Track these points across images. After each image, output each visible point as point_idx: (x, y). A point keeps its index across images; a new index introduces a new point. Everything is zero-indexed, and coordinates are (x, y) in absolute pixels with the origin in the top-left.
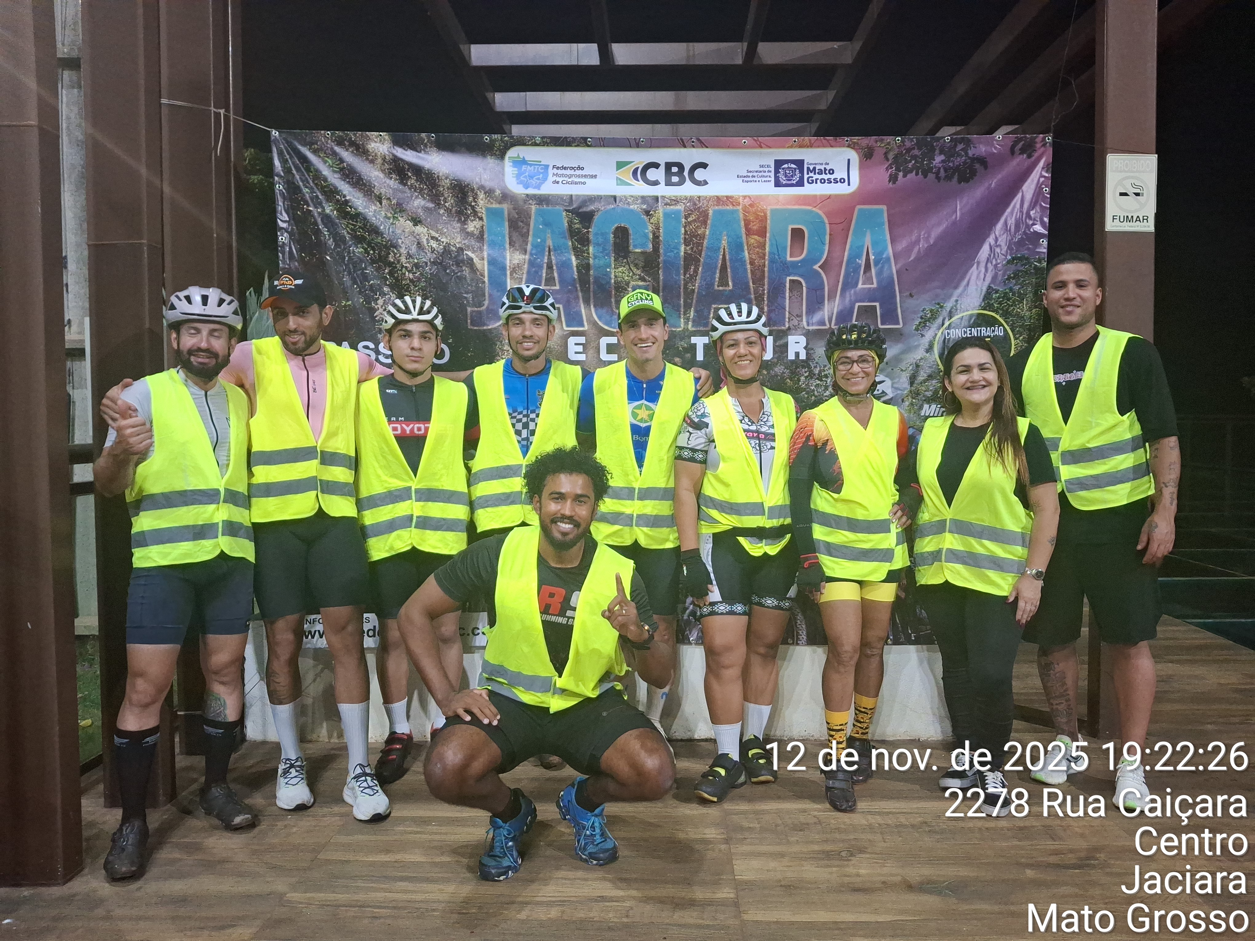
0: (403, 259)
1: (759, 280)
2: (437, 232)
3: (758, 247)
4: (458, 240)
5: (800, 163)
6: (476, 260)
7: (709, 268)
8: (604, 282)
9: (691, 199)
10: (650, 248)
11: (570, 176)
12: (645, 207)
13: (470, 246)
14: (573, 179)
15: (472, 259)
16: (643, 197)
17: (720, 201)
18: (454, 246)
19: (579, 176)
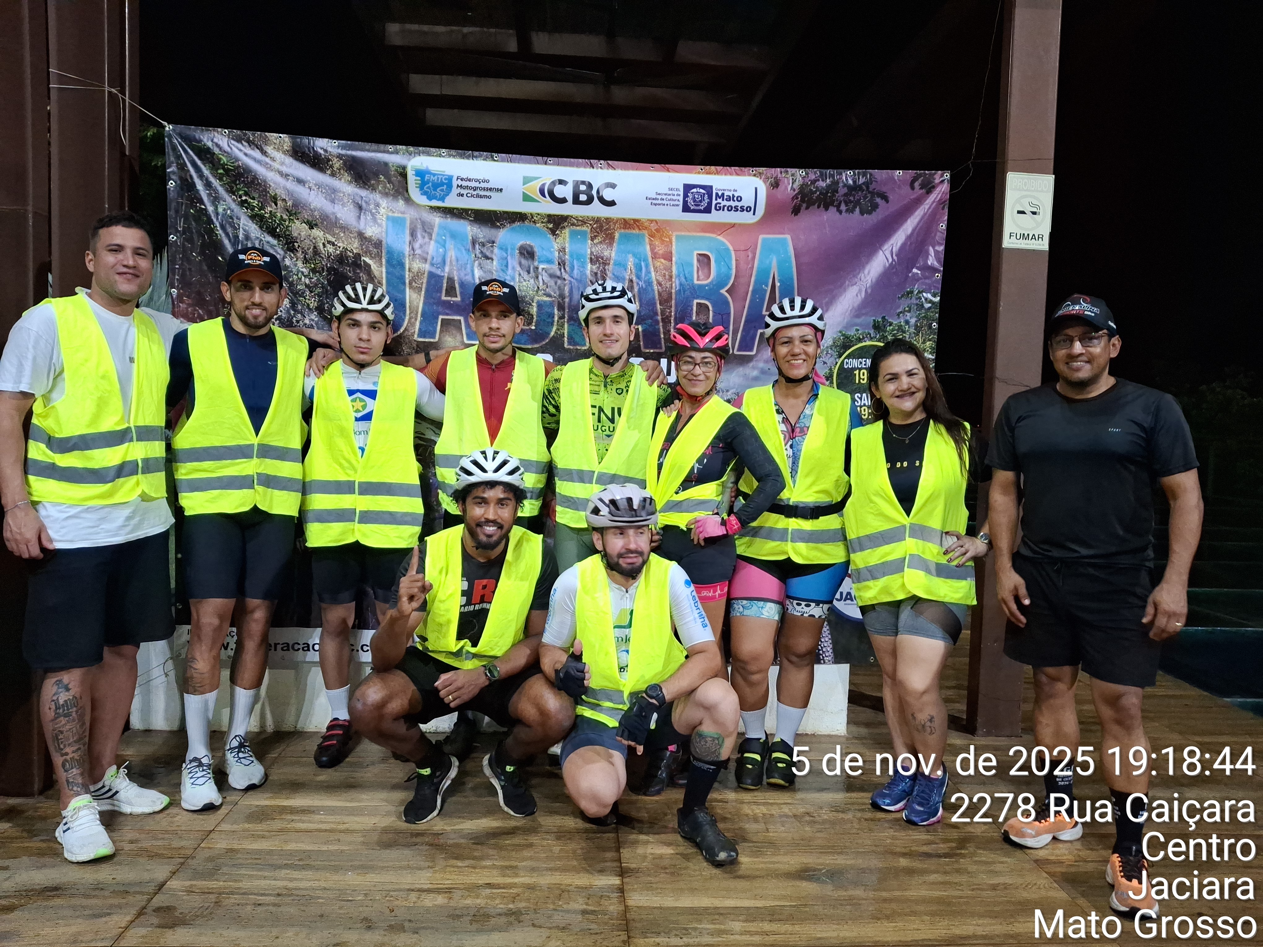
1: (666, 302)
2: (334, 236)
3: (665, 269)
4: (355, 246)
5: (709, 189)
6: (373, 266)
11: (475, 189)
12: (551, 226)
13: (367, 253)
14: (478, 192)
15: (369, 266)
16: (549, 216)
17: (627, 224)
18: (351, 251)
19: (484, 189)
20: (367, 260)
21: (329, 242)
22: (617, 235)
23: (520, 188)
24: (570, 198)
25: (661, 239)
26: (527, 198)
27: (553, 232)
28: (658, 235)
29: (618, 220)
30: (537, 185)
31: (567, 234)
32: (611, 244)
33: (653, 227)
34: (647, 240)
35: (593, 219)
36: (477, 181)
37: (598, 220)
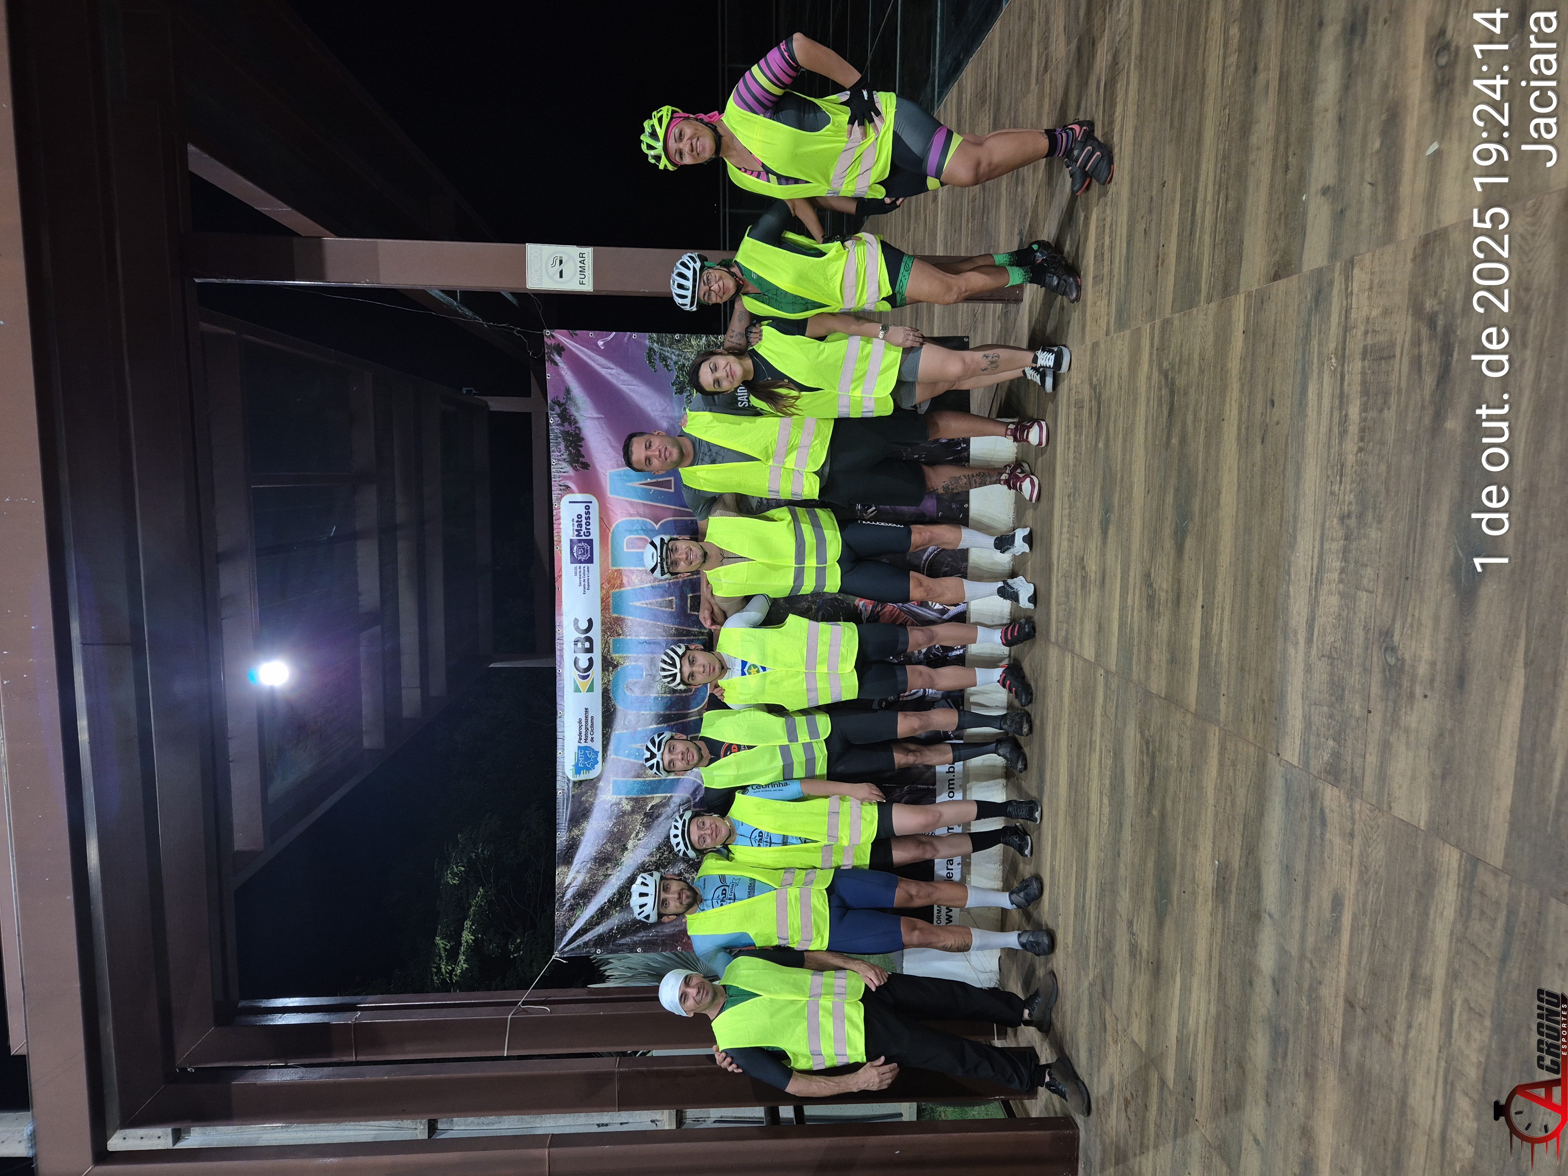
0: (654, 859)
2: (632, 833)
4: (639, 817)
5: (573, 541)
6: (654, 803)
8: (669, 703)
11: (587, 729)
12: (611, 668)
14: (589, 727)
15: (652, 807)
16: (603, 670)
17: (605, 608)
18: (643, 819)
19: (587, 722)
20: (648, 808)
21: (637, 836)
22: (615, 615)
23: (584, 695)
24: (589, 655)
25: (615, 579)
26: (591, 689)
27: (615, 666)
28: (613, 582)
29: (603, 615)
30: (579, 681)
31: (617, 655)
32: (622, 620)
33: (606, 586)
34: (617, 590)
35: (603, 636)
36: (580, 728)
37: (604, 632)
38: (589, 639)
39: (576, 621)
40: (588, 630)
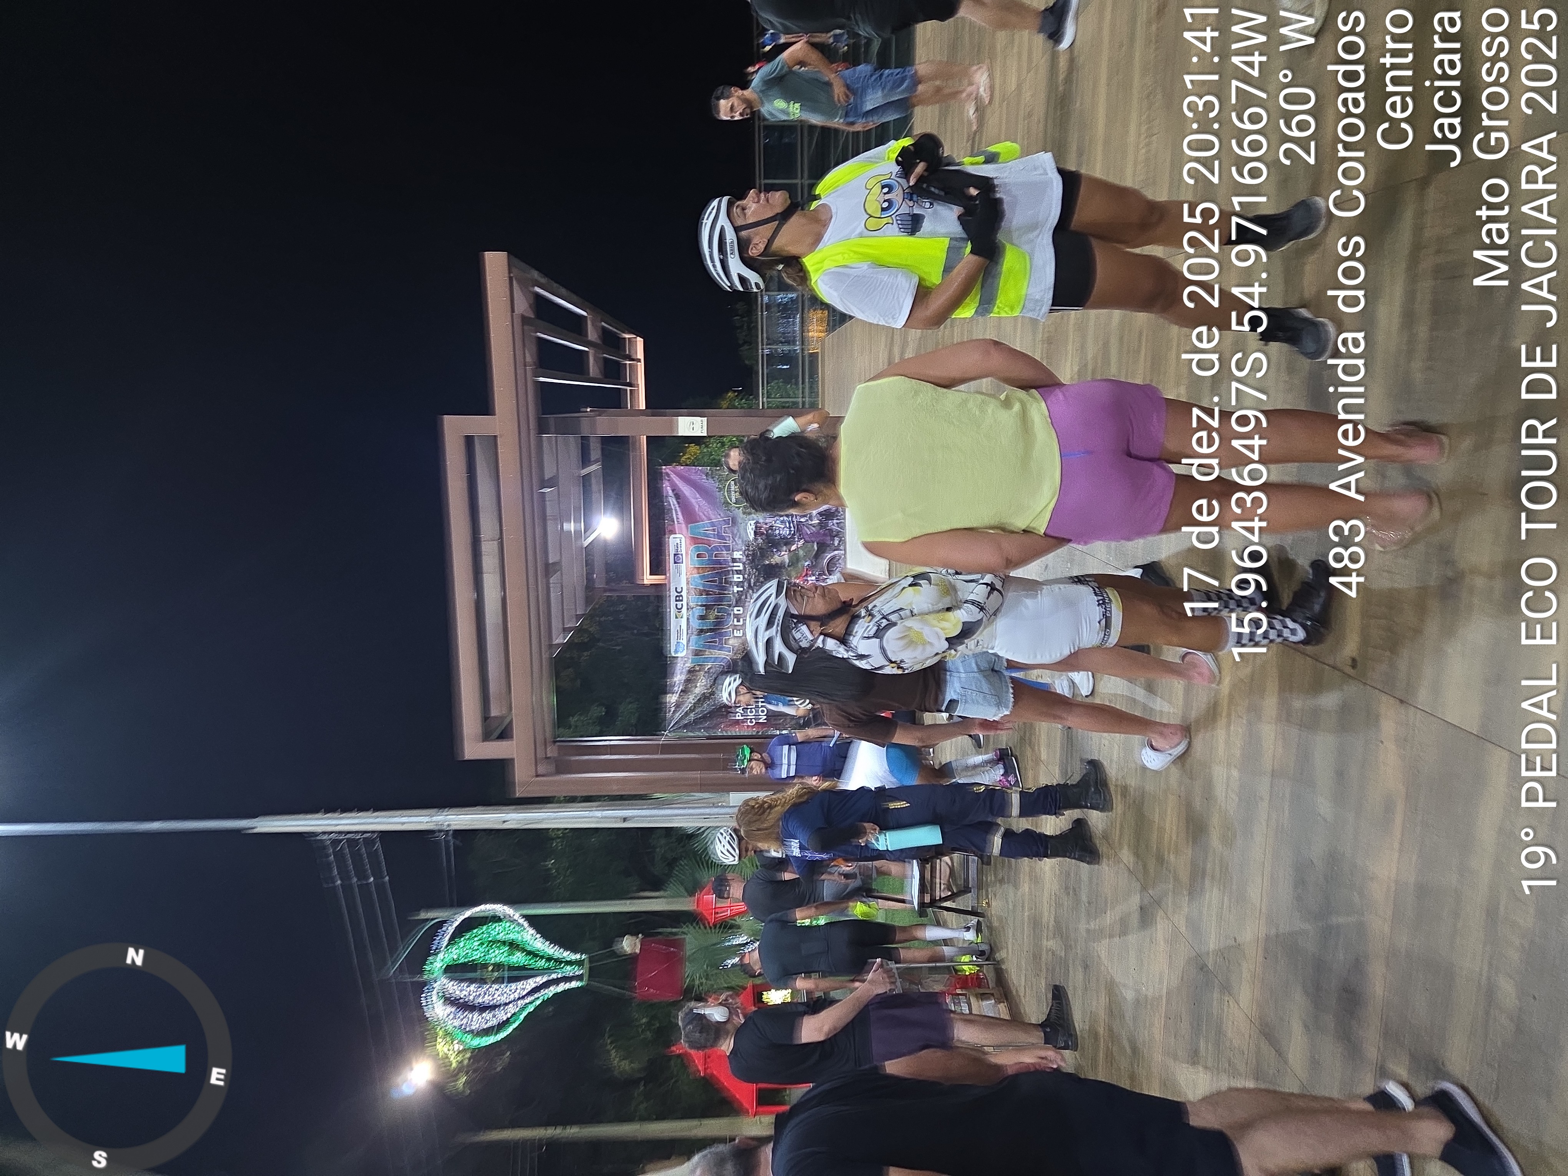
1: (714, 569)
2: (699, 681)
3: (703, 569)
4: (702, 674)
5: (675, 555)
7: (711, 586)
9: (688, 593)
10: (704, 608)
11: (680, 633)
13: (704, 669)
15: (708, 669)
17: (688, 583)
23: (679, 620)
24: (681, 603)
26: (682, 617)
27: (692, 608)
29: (687, 586)
30: (678, 614)
31: (693, 604)
33: (688, 574)
34: (693, 576)
36: (677, 633)
38: (681, 596)
39: (676, 588)
40: (681, 592)
